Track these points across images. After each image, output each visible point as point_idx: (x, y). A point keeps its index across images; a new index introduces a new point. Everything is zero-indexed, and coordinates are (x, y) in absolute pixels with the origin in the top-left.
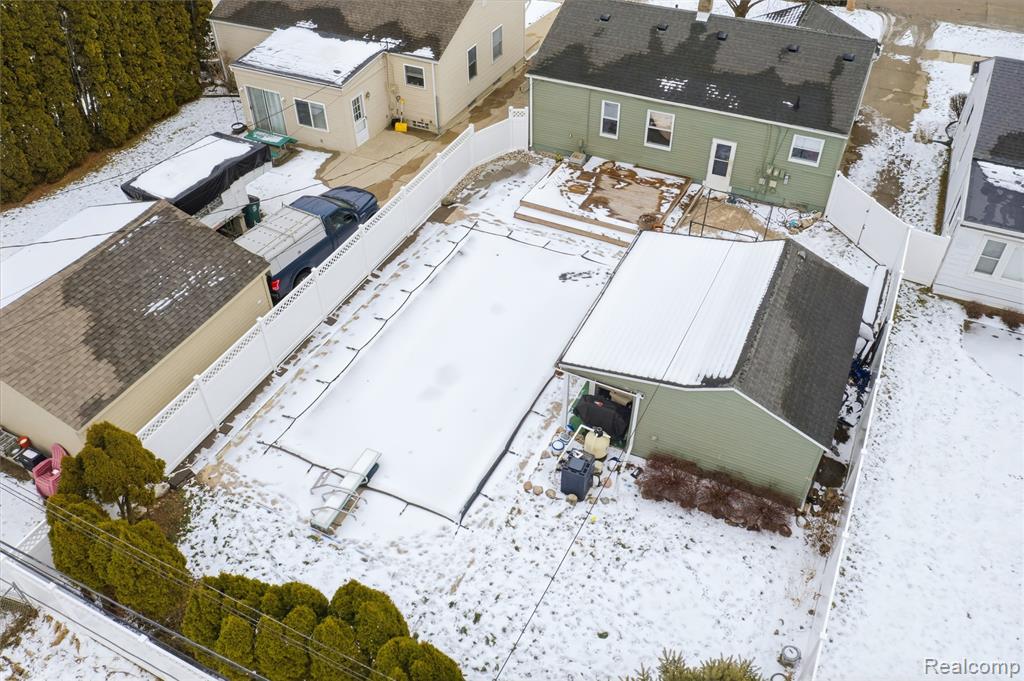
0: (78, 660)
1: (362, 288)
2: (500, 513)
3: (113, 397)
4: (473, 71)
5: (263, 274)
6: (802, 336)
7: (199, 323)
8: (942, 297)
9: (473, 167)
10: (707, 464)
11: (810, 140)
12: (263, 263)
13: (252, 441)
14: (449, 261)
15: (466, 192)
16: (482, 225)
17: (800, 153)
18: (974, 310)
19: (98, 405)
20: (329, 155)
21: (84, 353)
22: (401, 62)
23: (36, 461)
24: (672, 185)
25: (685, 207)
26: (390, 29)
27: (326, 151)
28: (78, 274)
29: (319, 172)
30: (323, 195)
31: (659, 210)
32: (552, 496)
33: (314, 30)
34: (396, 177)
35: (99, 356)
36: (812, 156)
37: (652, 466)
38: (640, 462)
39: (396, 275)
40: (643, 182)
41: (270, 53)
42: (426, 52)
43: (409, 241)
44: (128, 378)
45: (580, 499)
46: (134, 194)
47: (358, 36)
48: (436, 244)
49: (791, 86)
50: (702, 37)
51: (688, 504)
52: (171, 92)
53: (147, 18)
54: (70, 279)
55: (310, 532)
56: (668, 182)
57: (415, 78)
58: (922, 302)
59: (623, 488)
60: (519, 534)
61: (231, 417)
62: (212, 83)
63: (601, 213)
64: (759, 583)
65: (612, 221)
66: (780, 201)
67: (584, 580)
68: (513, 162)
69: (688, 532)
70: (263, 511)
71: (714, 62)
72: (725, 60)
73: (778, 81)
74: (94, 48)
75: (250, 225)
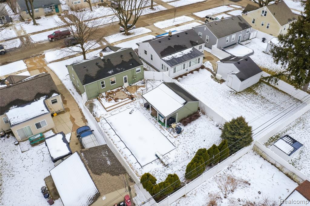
2: (177, 143)
11: (138, 68)
13: (138, 170)
14: (112, 125)
16: (105, 117)
17: (137, 71)
20: (51, 130)
21: (116, 177)
27: (48, 130)
28: (92, 171)
32: (178, 135)
33: (18, 107)
35: (118, 175)
36: (139, 71)
37: (181, 122)
40: (116, 92)
42: (55, 94)
45: (181, 133)
47: (32, 101)
49: (128, 62)
50: (106, 61)
57: (54, 102)
60: (183, 142)
63: (120, 101)
65: (124, 100)
66: (137, 81)
68: (89, 104)
69: (194, 125)
71: (113, 64)
73: (125, 62)
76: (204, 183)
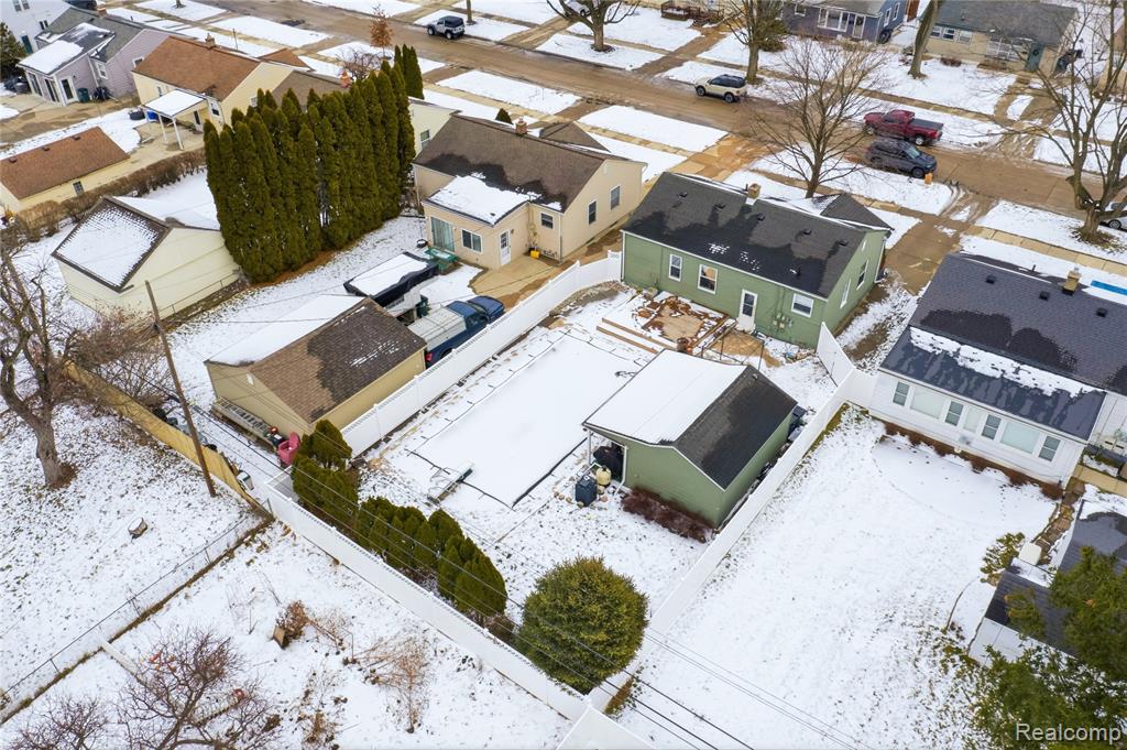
0: (295, 545)
1: (484, 365)
2: (536, 506)
3: (330, 409)
4: (592, 218)
5: (422, 350)
6: (734, 425)
7: (381, 374)
8: (874, 418)
9: (578, 290)
10: (666, 496)
11: (806, 299)
12: (422, 342)
13: (401, 448)
14: (545, 354)
15: (568, 307)
16: (573, 333)
17: (798, 306)
18: (892, 429)
19: (322, 412)
20: (481, 270)
21: (317, 383)
22: (539, 210)
23: (281, 441)
24: (712, 319)
25: (717, 335)
26: (534, 185)
27: (479, 267)
28: (317, 337)
29: (471, 282)
30: (469, 301)
31: (696, 335)
32: (569, 501)
33: (483, 180)
34: (523, 291)
35: (324, 386)
36: (807, 310)
37: (633, 494)
38: (627, 490)
39: (508, 360)
40: (693, 313)
41: (450, 195)
42: (556, 205)
43: (522, 338)
44: (338, 400)
45: (586, 505)
46: (351, 289)
47: (512, 188)
48: (540, 341)
49: (799, 259)
50: (747, 217)
51: (649, 518)
52: (379, 213)
53: (371, 164)
54: (312, 340)
55: (426, 501)
56: (711, 316)
57: (547, 222)
58: (858, 419)
59: (613, 504)
60: (545, 520)
61: (391, 434)
62: (408, 206)
63: (655, 333)
64: (676, 563)
65: (661, 340)
66: (788, 339)
67: (575, 547)
68: (607, 289)
69: (644, 532)
70: (401, 486)
71: (750, 235)
72: (759, 236)
73: (791, 254)
74: (335, 185)
75: (420, 316)
76: (389, 602)
